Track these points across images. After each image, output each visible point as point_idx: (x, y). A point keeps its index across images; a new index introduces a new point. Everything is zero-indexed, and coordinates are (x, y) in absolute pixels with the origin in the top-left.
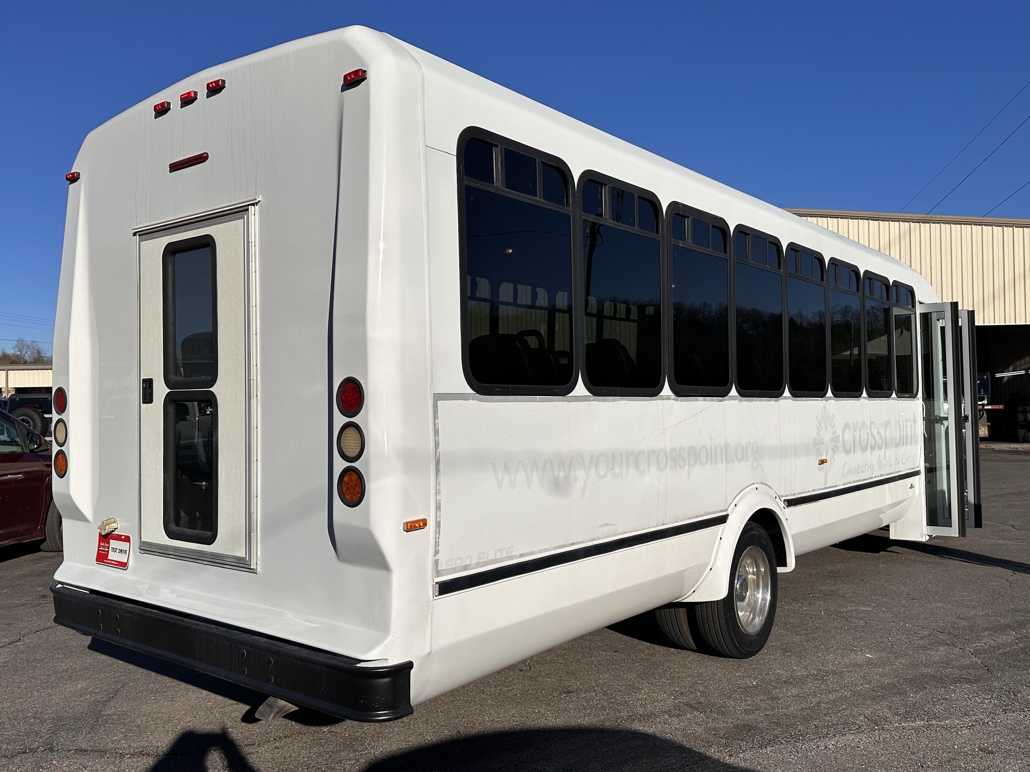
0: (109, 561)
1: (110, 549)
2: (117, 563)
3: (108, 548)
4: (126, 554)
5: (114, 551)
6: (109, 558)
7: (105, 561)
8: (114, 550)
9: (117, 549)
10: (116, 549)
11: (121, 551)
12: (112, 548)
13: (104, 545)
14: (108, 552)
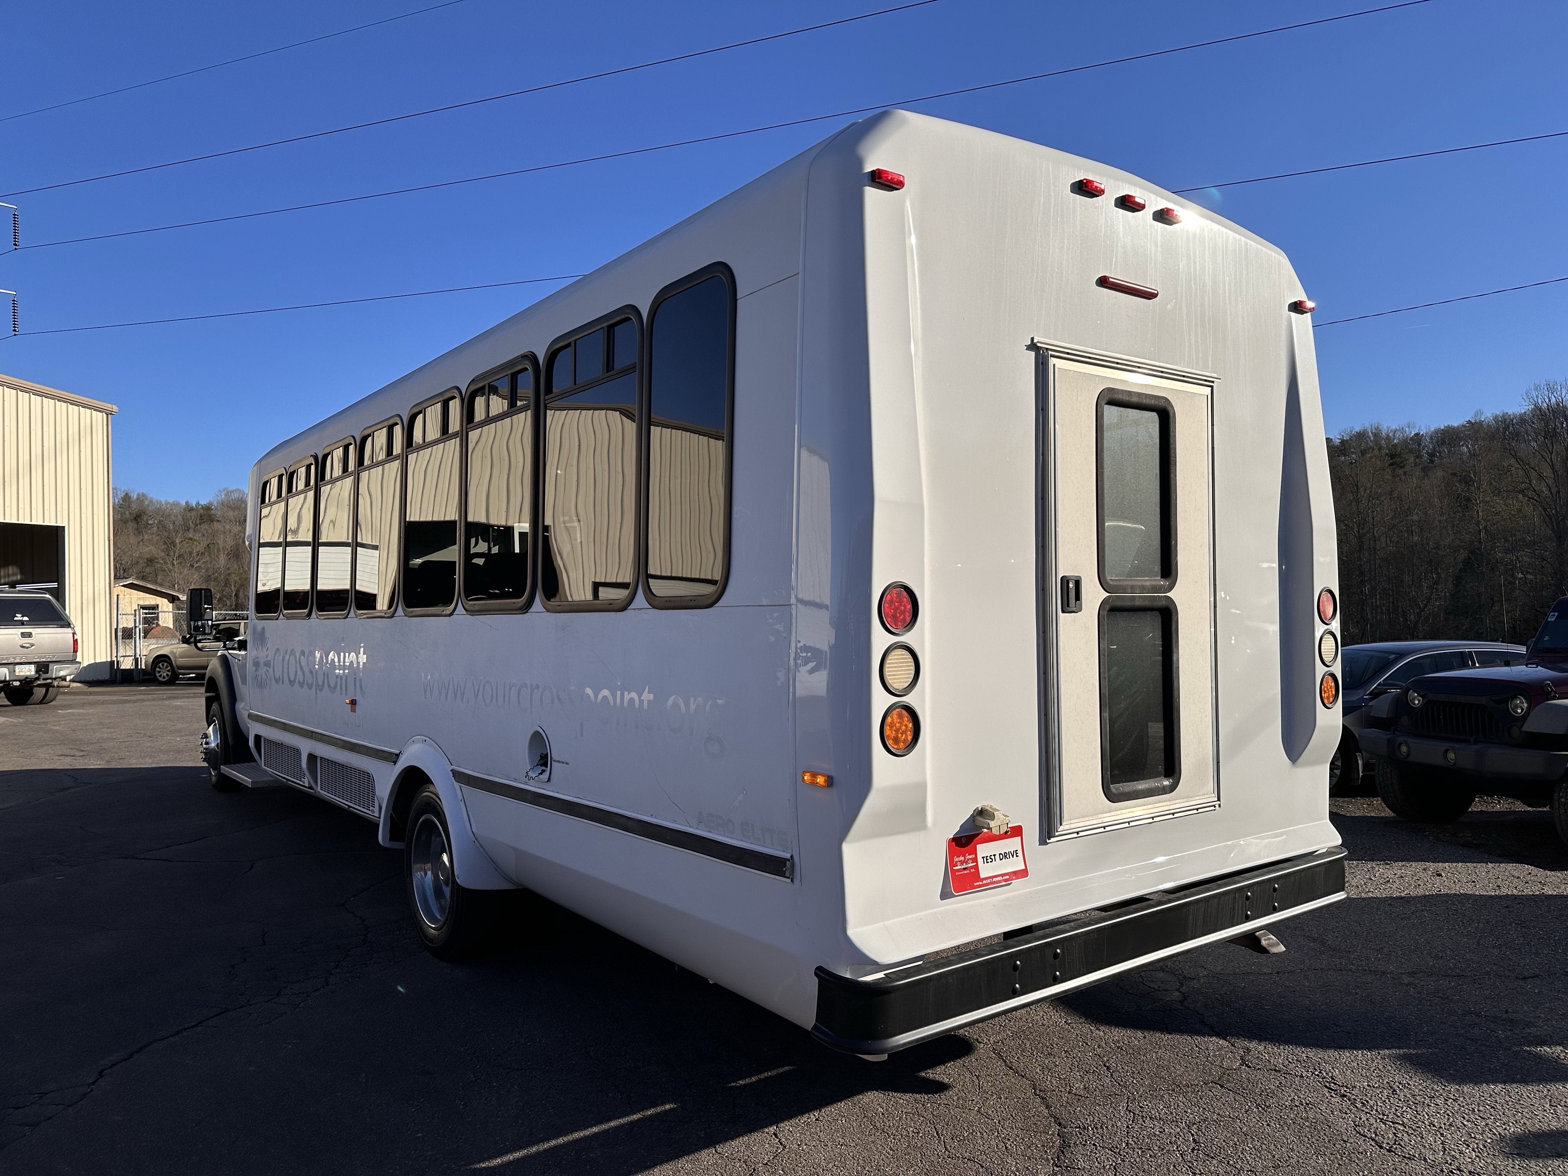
0: (985, 882)
1: (980, 860)
2: (1008, 877)
3: (975, 860)
4: (1017, 856)
5: (990, 860)
6: (982, 877)
7: (975, 884)
8: (987, 859)
9: (994, 855)
10: (993, 857)
11: (1005, 856)
12: (983, 858)
13: (963, 858)
14: (977, 866)
